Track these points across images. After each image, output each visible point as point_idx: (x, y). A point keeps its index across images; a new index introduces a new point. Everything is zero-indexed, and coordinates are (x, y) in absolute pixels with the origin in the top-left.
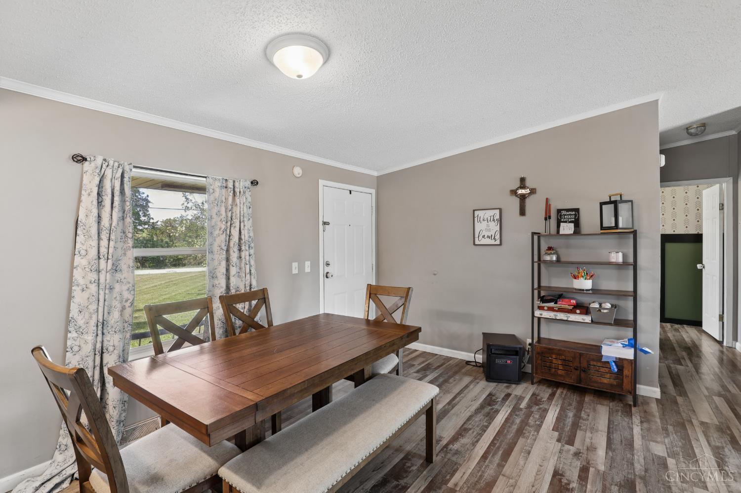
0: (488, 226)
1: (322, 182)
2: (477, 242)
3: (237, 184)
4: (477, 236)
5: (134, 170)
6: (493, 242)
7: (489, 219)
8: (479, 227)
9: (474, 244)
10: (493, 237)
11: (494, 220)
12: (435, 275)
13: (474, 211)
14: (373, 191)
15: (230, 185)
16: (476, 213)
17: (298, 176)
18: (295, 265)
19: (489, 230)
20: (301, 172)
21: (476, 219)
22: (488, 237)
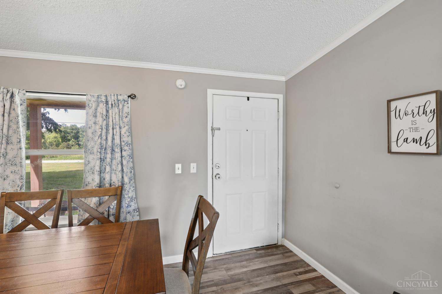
0: (414, 122)
1: (210, 92)
2: (394, 149)
3: (109, 98)
4: (394, 138)
5: (28, 94)
6: (423, 149)
7: (416, 112)
8: (396, 125)
9: (390, 151)
10: (423, 141)
11: (425, 112)
12: (337, 188)
13: (389, 102)
14: (281, 97)
15: (103, 99)
16: (393, 105)
17: (180, 87)
18: (178, 166)
19: (416, 130)
20: (183, 83)
21: (393, 114)
22: (414, 140)
